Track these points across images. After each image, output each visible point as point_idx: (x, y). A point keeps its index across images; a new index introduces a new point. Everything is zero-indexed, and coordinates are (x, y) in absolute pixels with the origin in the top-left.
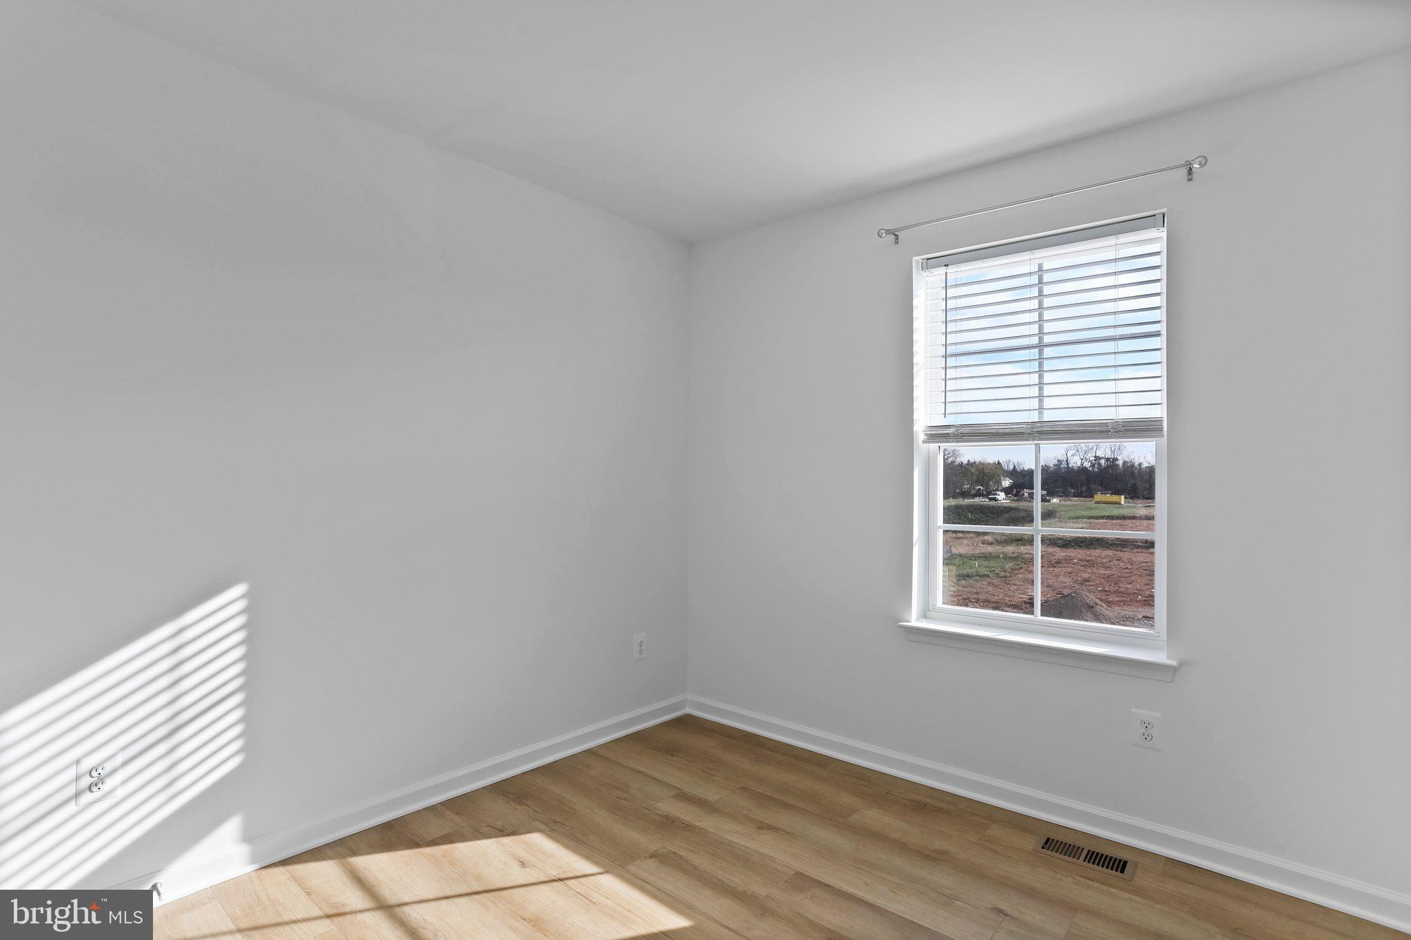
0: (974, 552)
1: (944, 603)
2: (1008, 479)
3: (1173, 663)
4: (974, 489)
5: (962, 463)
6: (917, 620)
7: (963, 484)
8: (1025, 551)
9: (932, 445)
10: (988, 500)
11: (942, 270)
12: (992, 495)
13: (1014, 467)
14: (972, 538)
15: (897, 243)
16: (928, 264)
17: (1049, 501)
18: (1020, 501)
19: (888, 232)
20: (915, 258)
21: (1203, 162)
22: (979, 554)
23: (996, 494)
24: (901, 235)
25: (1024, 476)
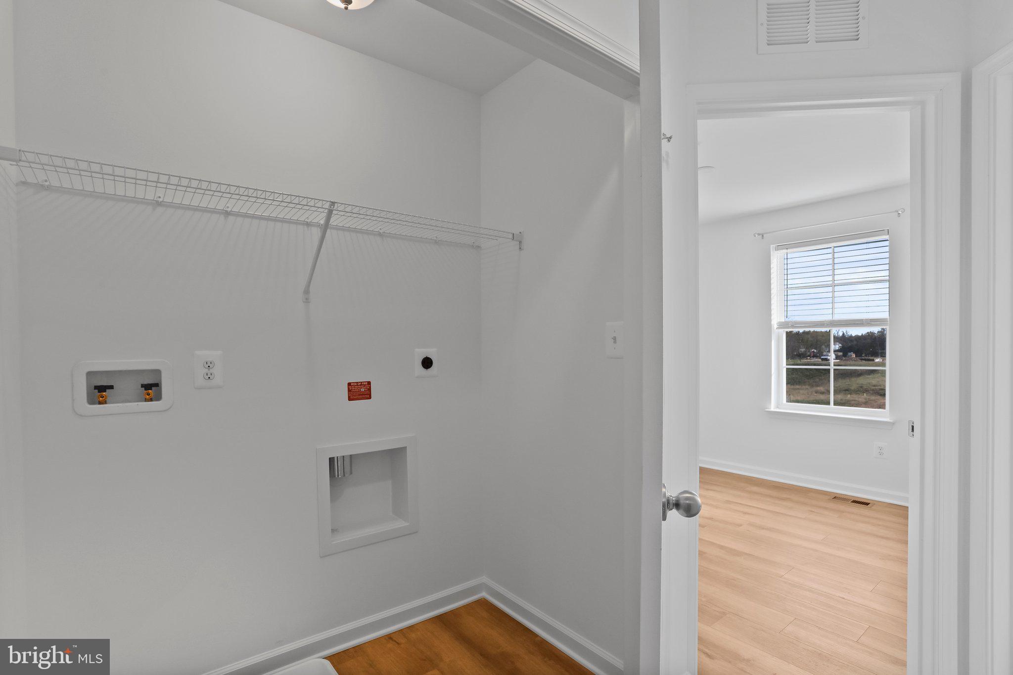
0: (809, 399)
1: (787, 402)
2: (838, 343)
3: (892, 421)
4: (809, 352)
5: (799, 332)
6: (774, 409)
7: (799, 347)
8: (852, 399)
9: (780, 330)
10: (820, 360)
11: (785, 251)
12: (824, 356)
13: (843, 334)
14: (807, 389)
15: (763, 238)
16: (778, 248)
17: (873, 360)
18: (848, 360)
19: (759, 234)
20: (771, 246)
21: (903, 211)
22: (813, 400)
23: (828, 356)
24: (764, 235)
25: (852, 341)
